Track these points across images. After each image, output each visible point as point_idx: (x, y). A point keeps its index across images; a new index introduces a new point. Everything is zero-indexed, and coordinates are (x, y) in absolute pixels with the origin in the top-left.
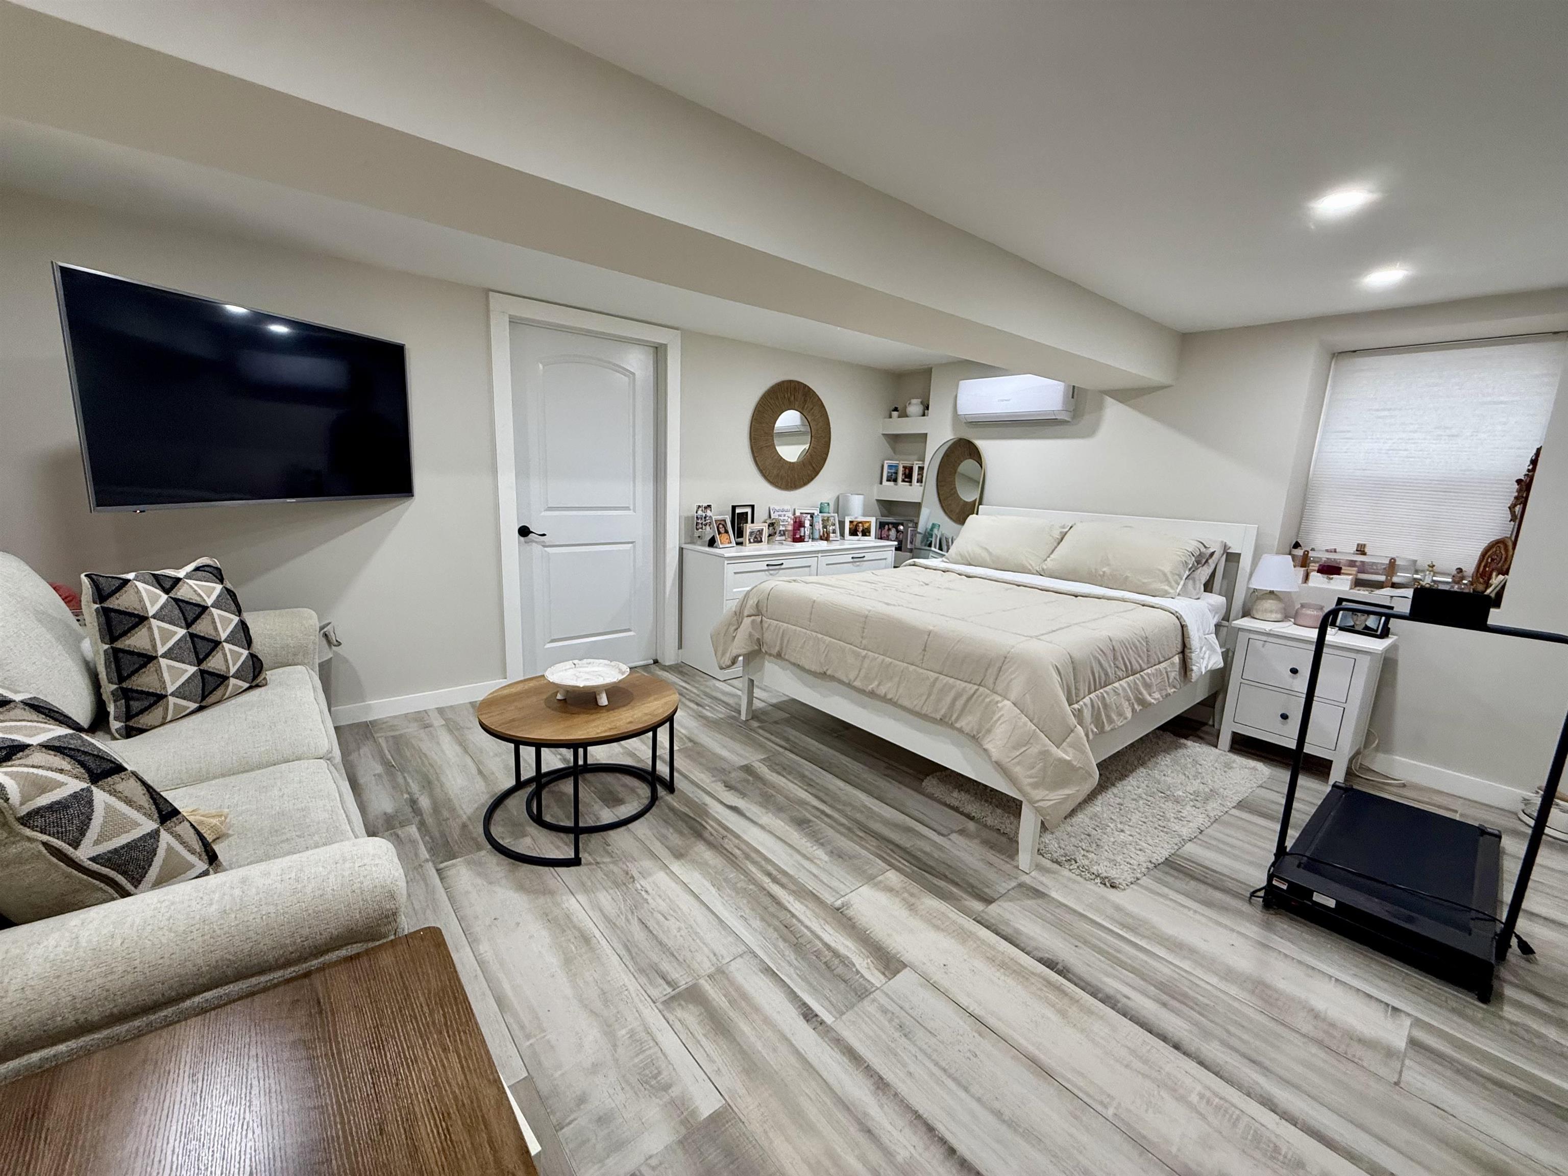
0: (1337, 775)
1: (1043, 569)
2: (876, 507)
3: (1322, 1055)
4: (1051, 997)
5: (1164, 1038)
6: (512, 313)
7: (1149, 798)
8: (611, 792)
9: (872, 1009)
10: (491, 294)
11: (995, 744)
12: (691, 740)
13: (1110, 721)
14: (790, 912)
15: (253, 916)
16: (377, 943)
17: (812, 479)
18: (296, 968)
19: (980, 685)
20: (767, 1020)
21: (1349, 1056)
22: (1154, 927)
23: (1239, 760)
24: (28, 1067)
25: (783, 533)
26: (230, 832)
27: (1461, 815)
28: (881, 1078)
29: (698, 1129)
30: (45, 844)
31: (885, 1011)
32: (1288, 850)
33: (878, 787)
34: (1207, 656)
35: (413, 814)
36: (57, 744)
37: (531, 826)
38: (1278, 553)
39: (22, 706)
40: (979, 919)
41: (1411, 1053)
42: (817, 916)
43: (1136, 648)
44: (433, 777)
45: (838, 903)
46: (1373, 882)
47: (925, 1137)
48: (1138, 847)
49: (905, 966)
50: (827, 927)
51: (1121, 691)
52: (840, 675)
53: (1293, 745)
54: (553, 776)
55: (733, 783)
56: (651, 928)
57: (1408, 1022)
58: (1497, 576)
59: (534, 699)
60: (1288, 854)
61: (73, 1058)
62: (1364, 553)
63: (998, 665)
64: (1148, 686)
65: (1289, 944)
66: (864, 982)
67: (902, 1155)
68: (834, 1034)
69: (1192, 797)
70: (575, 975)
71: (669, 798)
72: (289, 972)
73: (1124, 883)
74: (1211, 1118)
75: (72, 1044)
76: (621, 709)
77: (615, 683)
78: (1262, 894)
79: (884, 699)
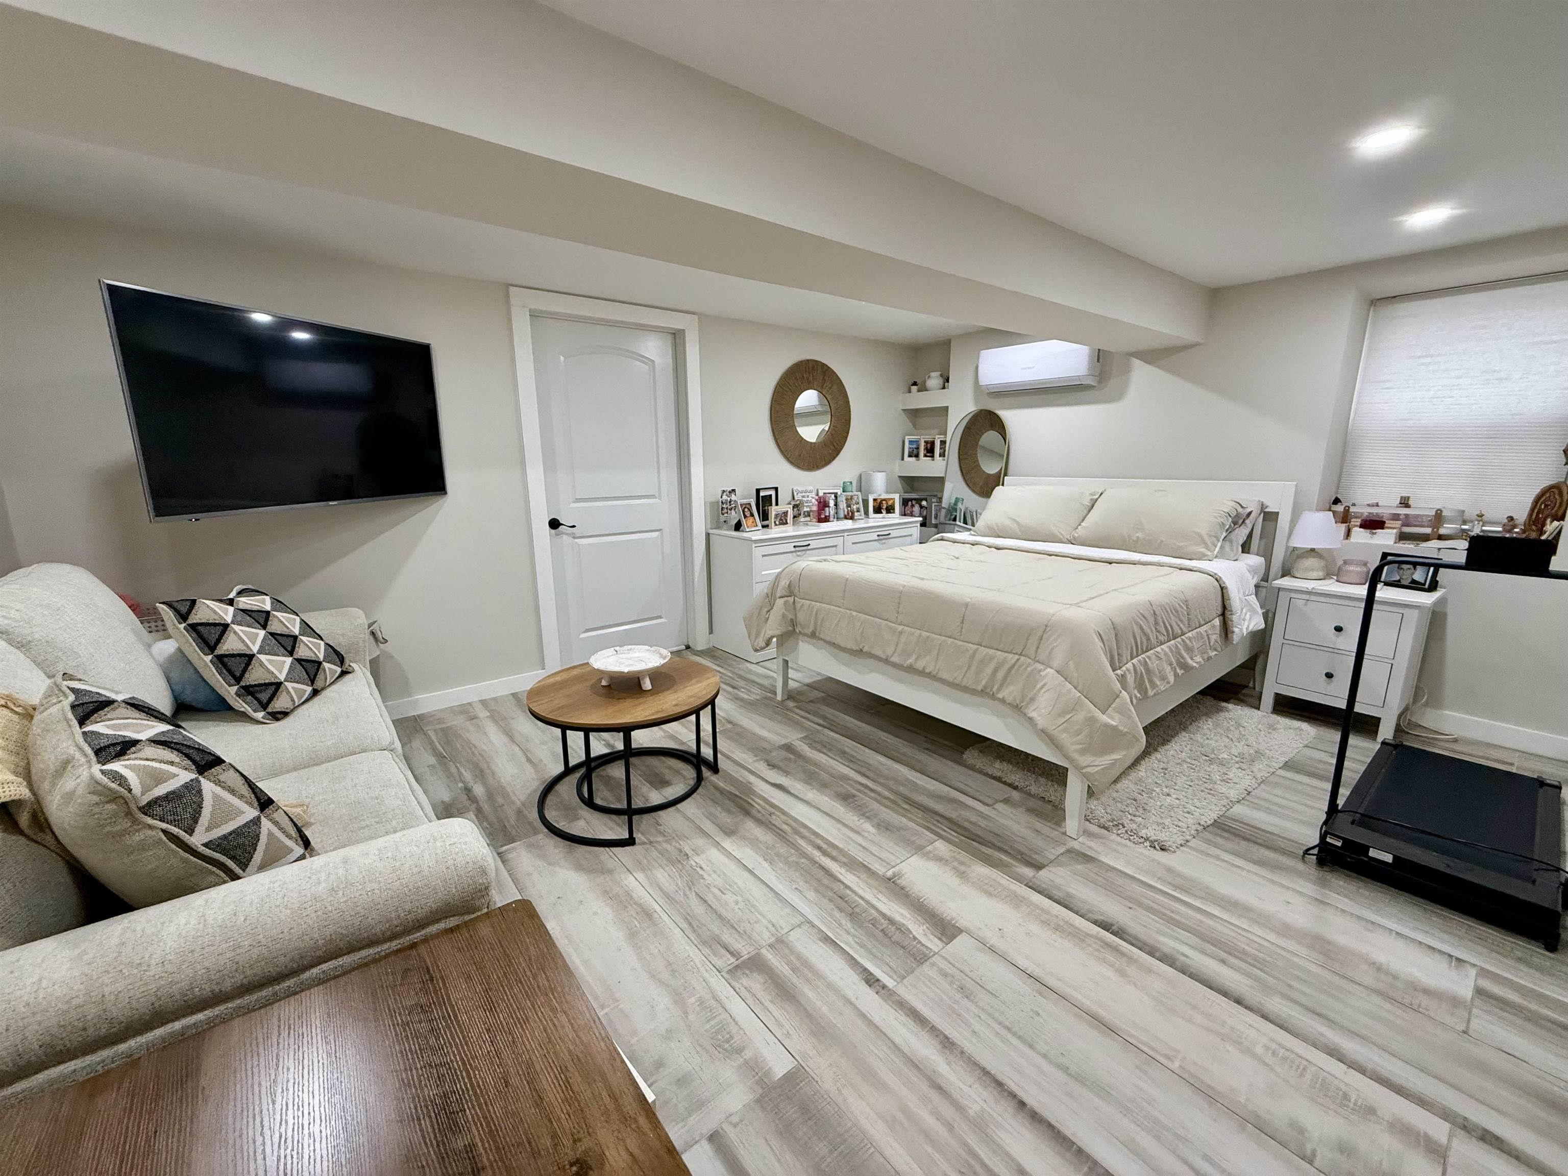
0: (1386, 732)
1: (1074, 538)
2: (899, 485)
3: (1387, 1006)
4: (1110, 957)
5: (1225, 994)
6: (533, 307)
7: (1193, 762)
8: (657, 775)
9: (932, 973)
10: (511, 288)
11: (1041, 712)
12: (730, 722)
13: (1153, 686)
14: (843, 883)
15: (360, 892)
16: (473, 916)
17: (834, 458)
18: (401, 941)
19: (1021, 655)
20: (830, 986)
21: (1415, 1007)
22: (1208, 888)
23: (1283, 722)
24: (172, 1034)
25: (808, 514)
26: (312, 820)
27: (1518, 768)
28: (947, 1038)
29: (774, 1088)
30: (164, 831)
31: (945, 975)
32: (1340, 808)
33: (919, 761)
34: (1248, 616)
35: (469, 802)
36: (163, 739)
37: (581, 808)
38: (1318, 510)
39: (123, 705)
40: (1030, 884)
41: (1478, 1002)
42: (870, 886)
43: (1177, 611)
44: (484, 766)
45: (889, 874)
46: (1431, 837)
47: (995, 1093)
48: (1185, 810)
49: (961, 931)
50: (880, 896)
51: (1162, 656)
52: (878, 652)
53: (1342, 705)
54: (601, 761)
55: (776, 762)
56: (710, 902)
57: (1473, 972)
58: (1551, 522)
59: (579, 687)
60: (1340, 811)
61: (211, 1025)
62: (1407, 506)
63: (1039, 633)
64: (1189, 650)
65: (1347, 900)
66: (922, 948)
67: (974, 1108)
68: (897, 998)
69: (1237, 759)
70: (640, 948)
71: (714, 778)
72: (395, 945)
73: (1174, 846)
74: (1278, 1069)
75: (208, 1013)
76: (665, 693)
77: (657, 667)
78: (1315, 851)
79: (922, 673)
